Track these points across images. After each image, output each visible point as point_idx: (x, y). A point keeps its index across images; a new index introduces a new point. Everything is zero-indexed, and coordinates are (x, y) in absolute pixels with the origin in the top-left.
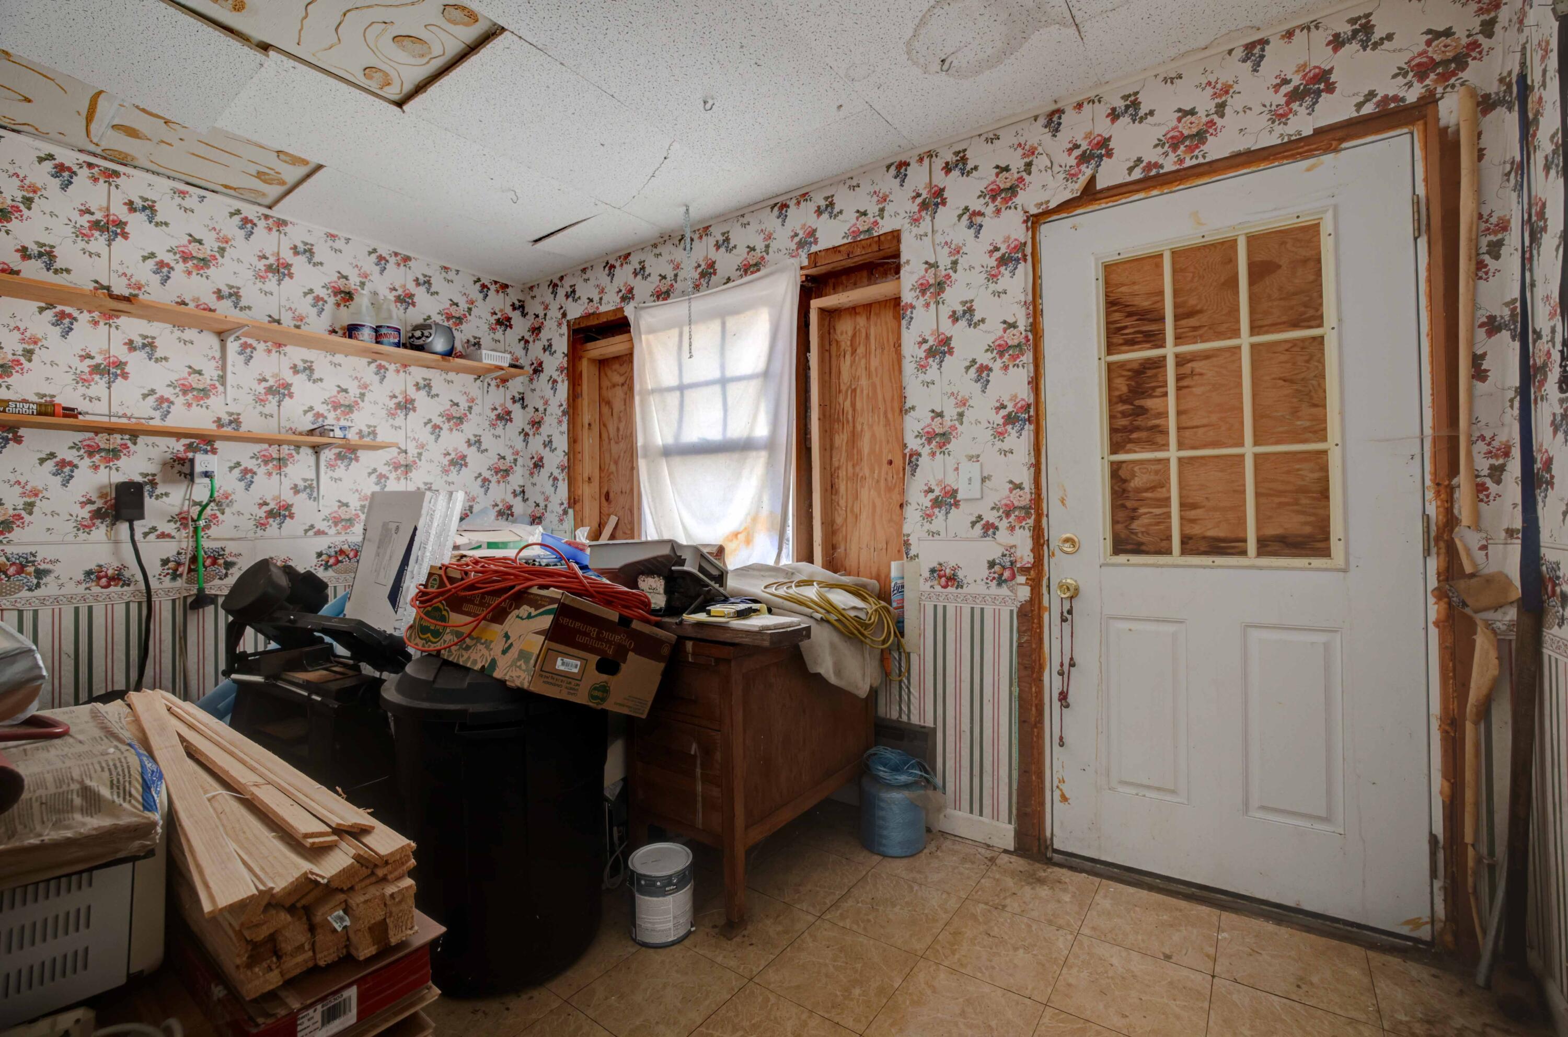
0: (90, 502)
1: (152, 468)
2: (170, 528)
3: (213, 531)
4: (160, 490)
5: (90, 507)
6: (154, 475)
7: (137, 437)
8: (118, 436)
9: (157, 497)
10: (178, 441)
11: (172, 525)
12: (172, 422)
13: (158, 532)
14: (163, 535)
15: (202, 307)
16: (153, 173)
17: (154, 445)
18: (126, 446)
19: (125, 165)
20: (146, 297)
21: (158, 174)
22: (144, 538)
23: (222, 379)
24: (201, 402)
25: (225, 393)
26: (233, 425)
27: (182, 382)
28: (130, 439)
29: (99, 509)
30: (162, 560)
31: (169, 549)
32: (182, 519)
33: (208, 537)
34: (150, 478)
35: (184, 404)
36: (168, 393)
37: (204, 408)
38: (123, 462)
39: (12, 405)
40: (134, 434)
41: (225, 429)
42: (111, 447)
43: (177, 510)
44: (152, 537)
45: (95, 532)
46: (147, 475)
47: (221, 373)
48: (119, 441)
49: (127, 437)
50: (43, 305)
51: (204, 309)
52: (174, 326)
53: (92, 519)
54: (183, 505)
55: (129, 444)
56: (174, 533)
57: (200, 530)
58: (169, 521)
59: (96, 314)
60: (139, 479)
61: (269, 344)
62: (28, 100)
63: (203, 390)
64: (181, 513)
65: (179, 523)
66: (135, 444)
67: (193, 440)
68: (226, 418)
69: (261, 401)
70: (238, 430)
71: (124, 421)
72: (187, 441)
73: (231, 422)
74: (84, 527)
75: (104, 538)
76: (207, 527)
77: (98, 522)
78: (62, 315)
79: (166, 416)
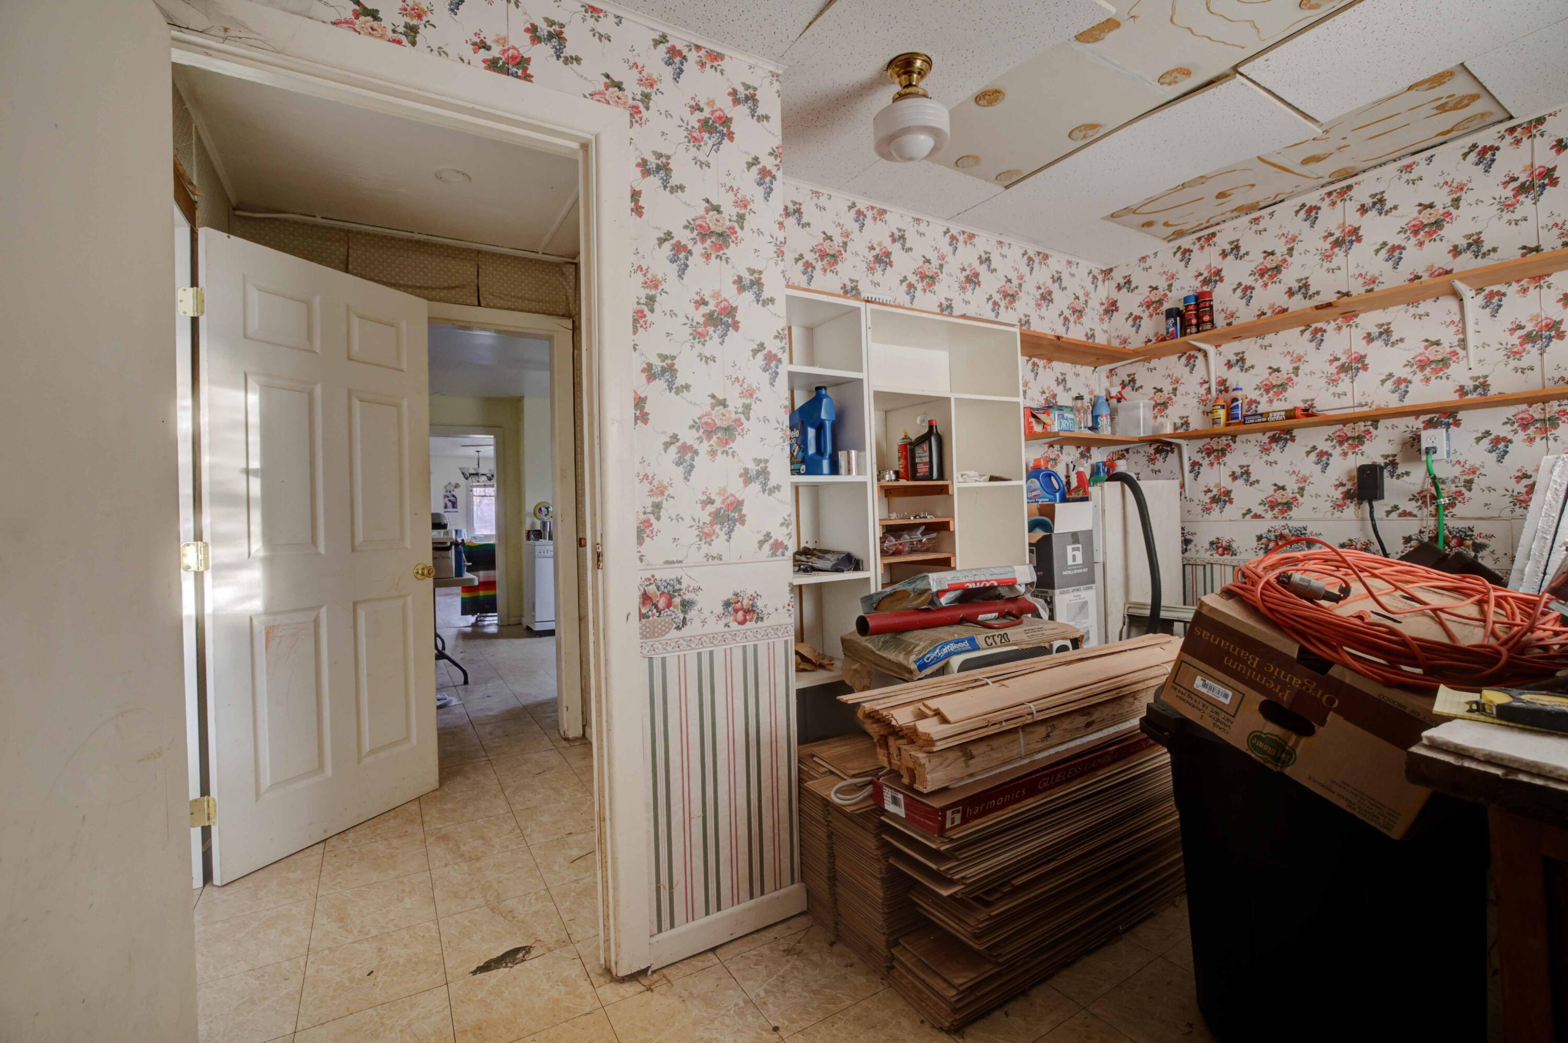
0: (1343, 485)
1: (1391, 449)
2: (1411, 507)
3: (1459, 510)
4: (1400, 470)
5: (1342, 489)
6: (1395, 456)
7: (1377, 421)
8: (1362, 424)
9: (1398, 477)
10: (1417, 419)
11: (1414, 503)
12: (1410, 401)
13: (1400, 511)
14: (1404, 514)
15: (1436, 273)
16: (1380, 165)
17: (1393, 426)
18: (1368, 432)
19: (1356, 175)
20: (1381, 287)
21: (1385, 164)
22: (1387, 516)
23: (1463, 343)
24: (1441, 374)
25: (1467, 357)
26: (1480, 390)
27: (1419, 358)
28: (1372, 425)
29: (1349, 491)
30: (1404, 538)
31: (1411, 527)
32: (1421, 498)
33: (1452, 516)
34: (1391, 458)
35: (1422, 380)
36: (1405, 373)
37: (1444, 379)
38: (1367, 447)
39: (1271, 415)
40: (1374, 419)
41: (1470, 396)
42: (1356, 434)
43: (1418, 489)
44: (1394, 515)
45: (1346, 510)
46: (1388, 456)
47: (1461, 336)
48: (1363, 428)
49: (1369, 423)
50: (1303, 328)
51: (1439, 275)
52: (1408, 305)
53: (1344, 499)
54: (1424, 483)
55: (1371, 429)
56: (1415, 512)
57: (1441, 508)
58: (1411, 500)
59: (1340, 321)
60: (1381, 461)
61: (1524, 282)
62: (1253, 185)
63: (1442, 360)
64: (1422, 492)
65: (1420, 502)
66: (1376, 428)
67: (1433, 415)
68: (1469, 384)
69: (1514, 354)
70: (1485, 394)
71: (1366, 409)
72: (1427, 417)
73: (1476, 388)
74: (1339, 507)
75: (1354, 517)
76: (1452, 505)
77: (1348, 502)
78: (1316, 331)
79: (1404, 396)
